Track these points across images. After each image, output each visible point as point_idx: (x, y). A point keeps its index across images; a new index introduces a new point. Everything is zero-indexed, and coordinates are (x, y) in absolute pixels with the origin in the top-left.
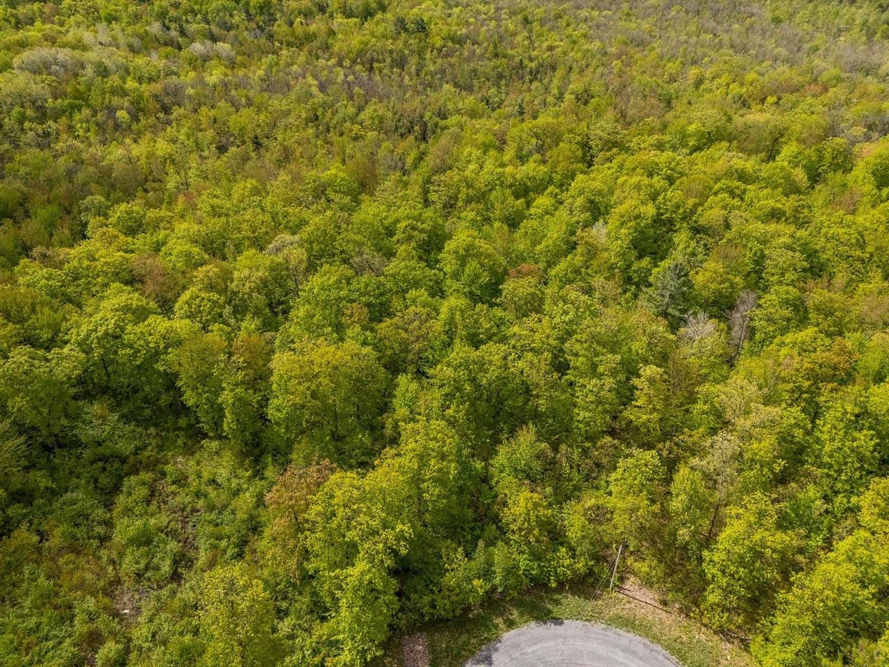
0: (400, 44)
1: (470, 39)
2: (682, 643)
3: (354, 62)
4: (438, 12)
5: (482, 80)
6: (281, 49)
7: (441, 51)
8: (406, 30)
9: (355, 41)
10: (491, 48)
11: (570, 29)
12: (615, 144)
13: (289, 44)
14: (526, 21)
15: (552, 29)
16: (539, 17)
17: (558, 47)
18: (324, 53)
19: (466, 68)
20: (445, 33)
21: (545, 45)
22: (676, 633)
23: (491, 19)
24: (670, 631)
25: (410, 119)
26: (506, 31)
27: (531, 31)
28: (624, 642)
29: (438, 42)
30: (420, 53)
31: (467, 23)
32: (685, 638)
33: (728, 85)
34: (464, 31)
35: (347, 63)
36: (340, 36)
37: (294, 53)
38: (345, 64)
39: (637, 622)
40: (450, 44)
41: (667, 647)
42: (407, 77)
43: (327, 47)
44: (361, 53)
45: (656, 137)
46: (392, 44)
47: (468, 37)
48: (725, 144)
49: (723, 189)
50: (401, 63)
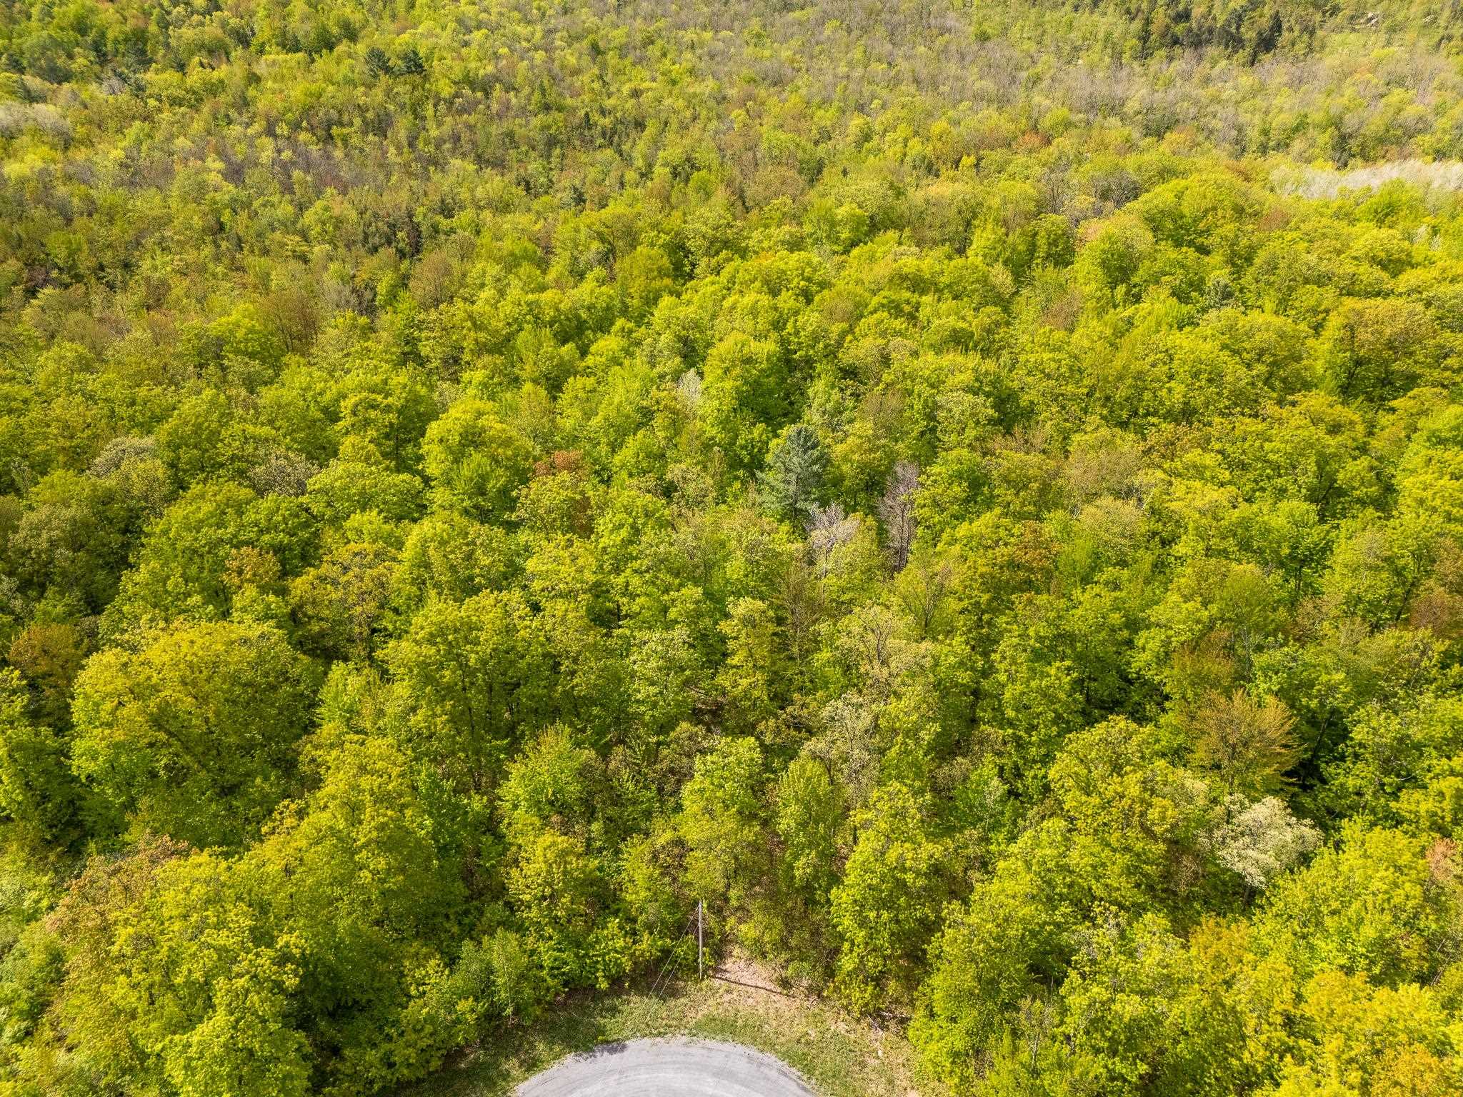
0: (379, 94)
1: (500, 82)
2: (808, 1043)
3: (296, 127)
4: (445, 38)
5: (524, 148)
6: (160, 110)
7: (452, 103)
8: (388, 70)
9: (297, 92)
10: (537, 96)
11: (667, 62)
12: (726, 244)
13: (176, 102)
14: (596, 50)
15: (639, 61)
16: (616, 43)
17: (649, 89)
18: (240, 114)
19: (494, 129)
20: (457, 74)
21: (626, 89)
22: (799, 1029)
23: (536, 49)
24: (791, 1026)
25: (391, 220)
26: (563, 67)
27: (604, 66)
28: (717, 1060)
29: (446, 90)
30: (416, 110)
31: (497, 57)
32: (813, 1034)
33: (906, 141)
34: (490, 69)
35: (282, 129)
36: (270, 84)
37: (183, 115)
38: (279, 131)
39: (740, 1023)
40: (467, 91)
41: (787, 1055)
42: (392, 150)
43: (244, 103)
44: (308, 111)
45: (786, 228)
46: (365, 94)
47: (497, 80)
48: (892, 235)
49: (883, 306)
50: (381, 126)
